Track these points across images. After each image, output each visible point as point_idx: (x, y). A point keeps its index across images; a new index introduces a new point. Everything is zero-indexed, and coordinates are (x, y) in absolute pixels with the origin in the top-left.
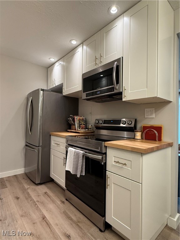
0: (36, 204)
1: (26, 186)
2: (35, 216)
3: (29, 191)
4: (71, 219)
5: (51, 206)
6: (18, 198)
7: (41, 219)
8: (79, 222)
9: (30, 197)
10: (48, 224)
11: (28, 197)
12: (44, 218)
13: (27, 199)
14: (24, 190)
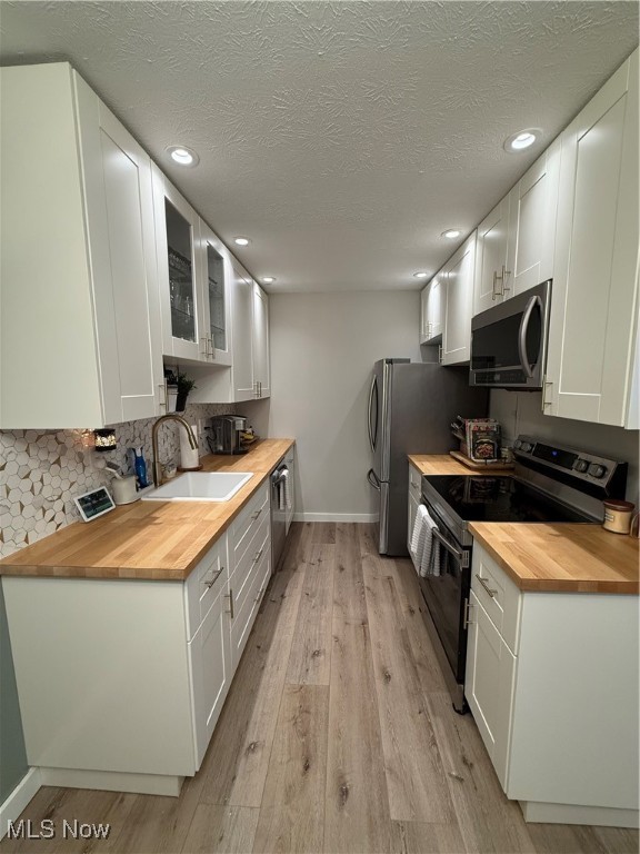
0: (363, 593)
1: (363, 552)
2: (353, 613)
3: (364, 562)
4: (409, 652)
5: (386, 608)
6: (342, 569)
7: (361, 622)
8: (420, 664)
9: (361, 575)
10: (366, 637)
11: (358, 574)
12: (364, 623)
13: (354, 576)
14: (357, 559)
